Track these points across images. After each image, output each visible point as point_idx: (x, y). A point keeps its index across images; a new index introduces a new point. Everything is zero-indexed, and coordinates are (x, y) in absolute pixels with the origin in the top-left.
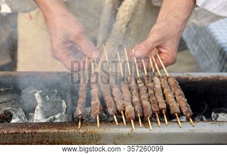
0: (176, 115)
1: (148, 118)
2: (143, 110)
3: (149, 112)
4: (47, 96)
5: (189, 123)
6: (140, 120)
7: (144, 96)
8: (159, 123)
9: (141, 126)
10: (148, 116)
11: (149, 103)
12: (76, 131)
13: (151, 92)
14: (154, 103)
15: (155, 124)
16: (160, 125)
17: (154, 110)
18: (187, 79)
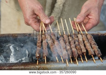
0: (92, 56)
1: (76, 58)
2: (73, 53)
3: (76, 55)
4: (17, 48)
5: (99, 60)
6: (71, 60)
7: (73, 46)
8: (82, 61)
9: (72, 63)
10: (76, 57)
11: (76, 49)
12: (35, 67)
13: (77, 43)
14: (79, 50)
15: (80, 61)
16: (83, 62)
17: (79, 53)
18: (98, 35)
